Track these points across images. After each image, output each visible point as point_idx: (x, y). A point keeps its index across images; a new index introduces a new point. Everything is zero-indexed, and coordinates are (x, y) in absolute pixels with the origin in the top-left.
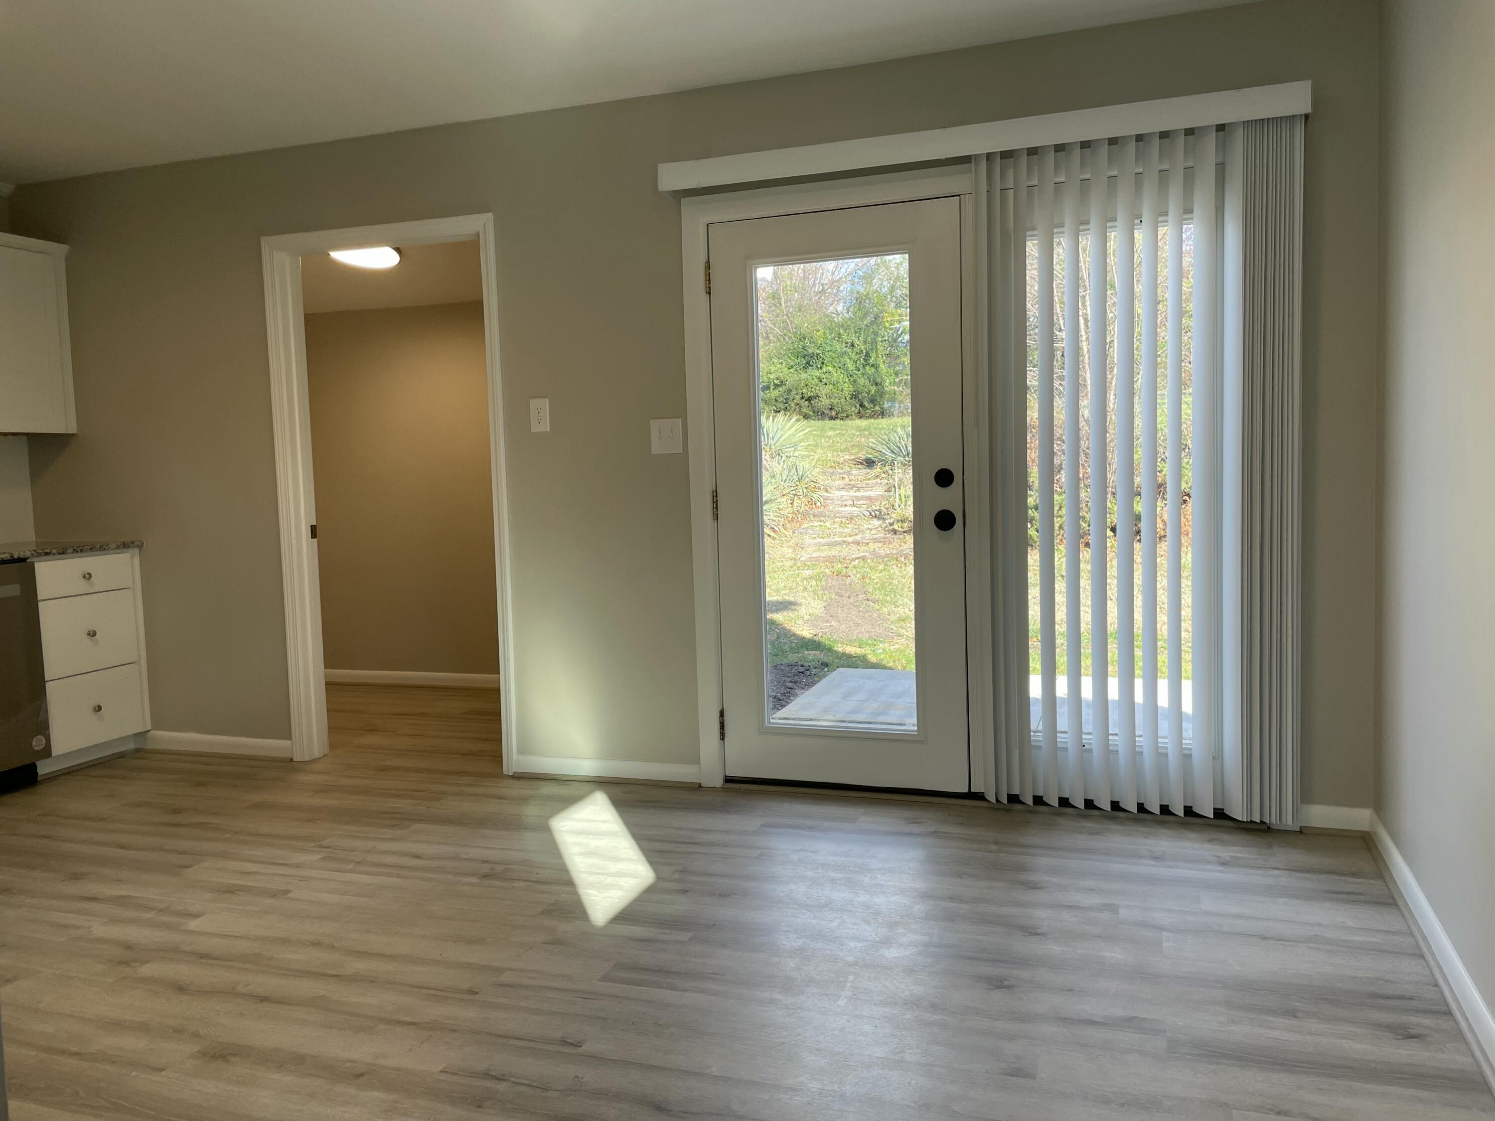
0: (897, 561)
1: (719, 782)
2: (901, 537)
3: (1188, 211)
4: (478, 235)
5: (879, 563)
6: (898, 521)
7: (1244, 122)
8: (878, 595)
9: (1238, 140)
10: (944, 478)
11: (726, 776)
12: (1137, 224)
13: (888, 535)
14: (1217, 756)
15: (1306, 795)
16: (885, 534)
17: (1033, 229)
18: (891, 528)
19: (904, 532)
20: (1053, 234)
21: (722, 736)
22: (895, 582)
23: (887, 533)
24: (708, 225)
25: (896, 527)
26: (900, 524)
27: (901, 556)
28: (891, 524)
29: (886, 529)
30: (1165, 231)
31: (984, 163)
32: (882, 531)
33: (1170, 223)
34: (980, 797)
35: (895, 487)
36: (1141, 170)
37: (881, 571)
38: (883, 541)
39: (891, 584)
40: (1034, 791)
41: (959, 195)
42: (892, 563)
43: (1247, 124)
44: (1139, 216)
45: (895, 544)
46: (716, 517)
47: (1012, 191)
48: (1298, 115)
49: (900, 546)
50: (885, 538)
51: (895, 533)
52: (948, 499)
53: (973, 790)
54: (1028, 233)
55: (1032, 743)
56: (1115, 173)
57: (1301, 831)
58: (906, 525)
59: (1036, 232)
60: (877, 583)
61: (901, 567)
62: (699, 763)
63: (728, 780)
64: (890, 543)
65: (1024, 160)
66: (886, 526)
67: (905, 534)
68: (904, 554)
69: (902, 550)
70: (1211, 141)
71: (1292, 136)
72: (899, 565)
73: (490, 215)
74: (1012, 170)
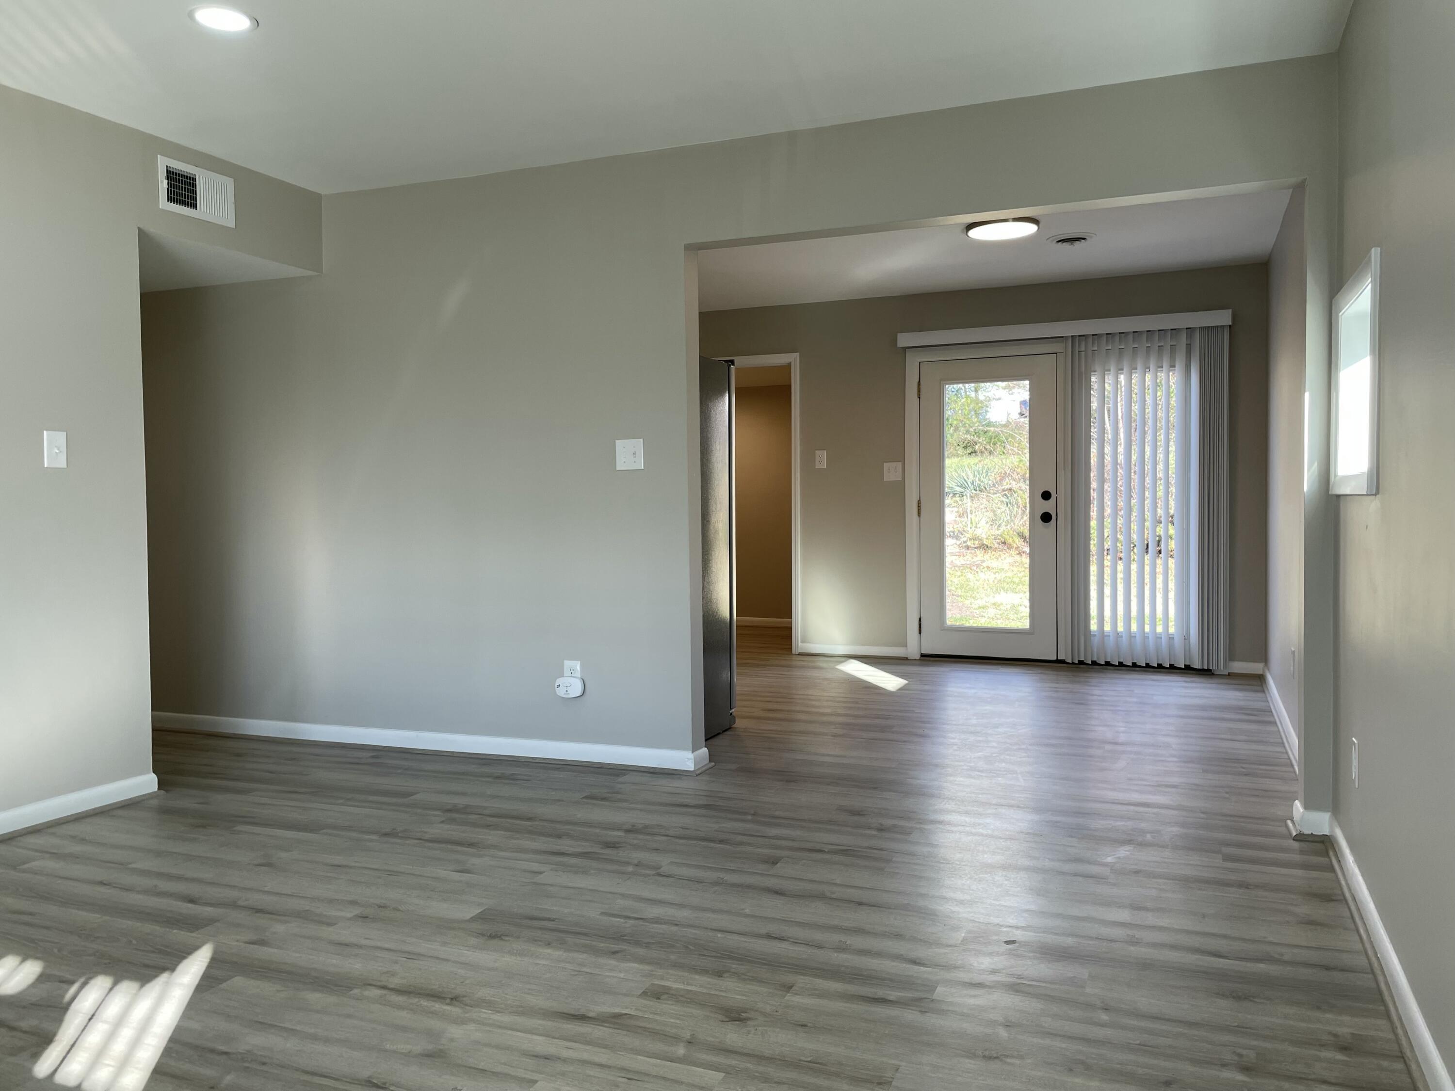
0: (971, 569)
1: (918, 657)
2: (973, 551)
3: (1173, 366)
4: (791, 363)
5: (957, 571)
6: (970, 539)
7: (1199, 327)
8: (959, 592)
9: (1197, 335)
10: (1046, 496)
11: (921, 653)
12: (1148, 372)
13: (962, 551)
14: (1186, 638)
15: (1232, 656)
16: (960, 550)
17: (1095, 371)
18: (964, 545)
19: (975, 548)
20: (1105, 374)
21: (920, 632)
22: (971, 584)
23: (962, 548)
24: (920, 363)
25: (969, 543)
26: (972, 542)
27: (974, 566)
28: (965, 542)
29: (960, 546)
30: (1162, 375)
31: (1070, 340)
32: (957, 547)
33: (1164, 372)
34: (1063, 662)
35: (967, 512)
36: (1149, 345)
37: (959, 577)
38: (959, 555)
39: (968, 585)
40: (1092, 658)
41: (1056, 353)
42: (966, 571)
43: (1201, 328)
44: (1149, 368)
45: (968, 557)
46: (919, 514)
47: (1084, 352)
48: (1225, 326)
49: (972, 558)
50: (959, 552)
51: (968, 549)
52: (1048, 506)
53: (1059, 658)
54: (1092, 373)
55: (1092, 633)
56: (1136, 346)
57: (1229, 674)
58: (977, 542)
59: (1096, 373)
60: (957, 585)
61: (974, 574)
62: (906, 646)
63: (923, 655)
64: (964, 556)
65: (1090, 339)
66: (960, 544)
67: (976, 549)
68: (976, 565)
69: (974, 562)
70: (1184, 335)
71: (1223, 335)
72: (973, 573)
73: (798, 354)
74: (1084, 343)
